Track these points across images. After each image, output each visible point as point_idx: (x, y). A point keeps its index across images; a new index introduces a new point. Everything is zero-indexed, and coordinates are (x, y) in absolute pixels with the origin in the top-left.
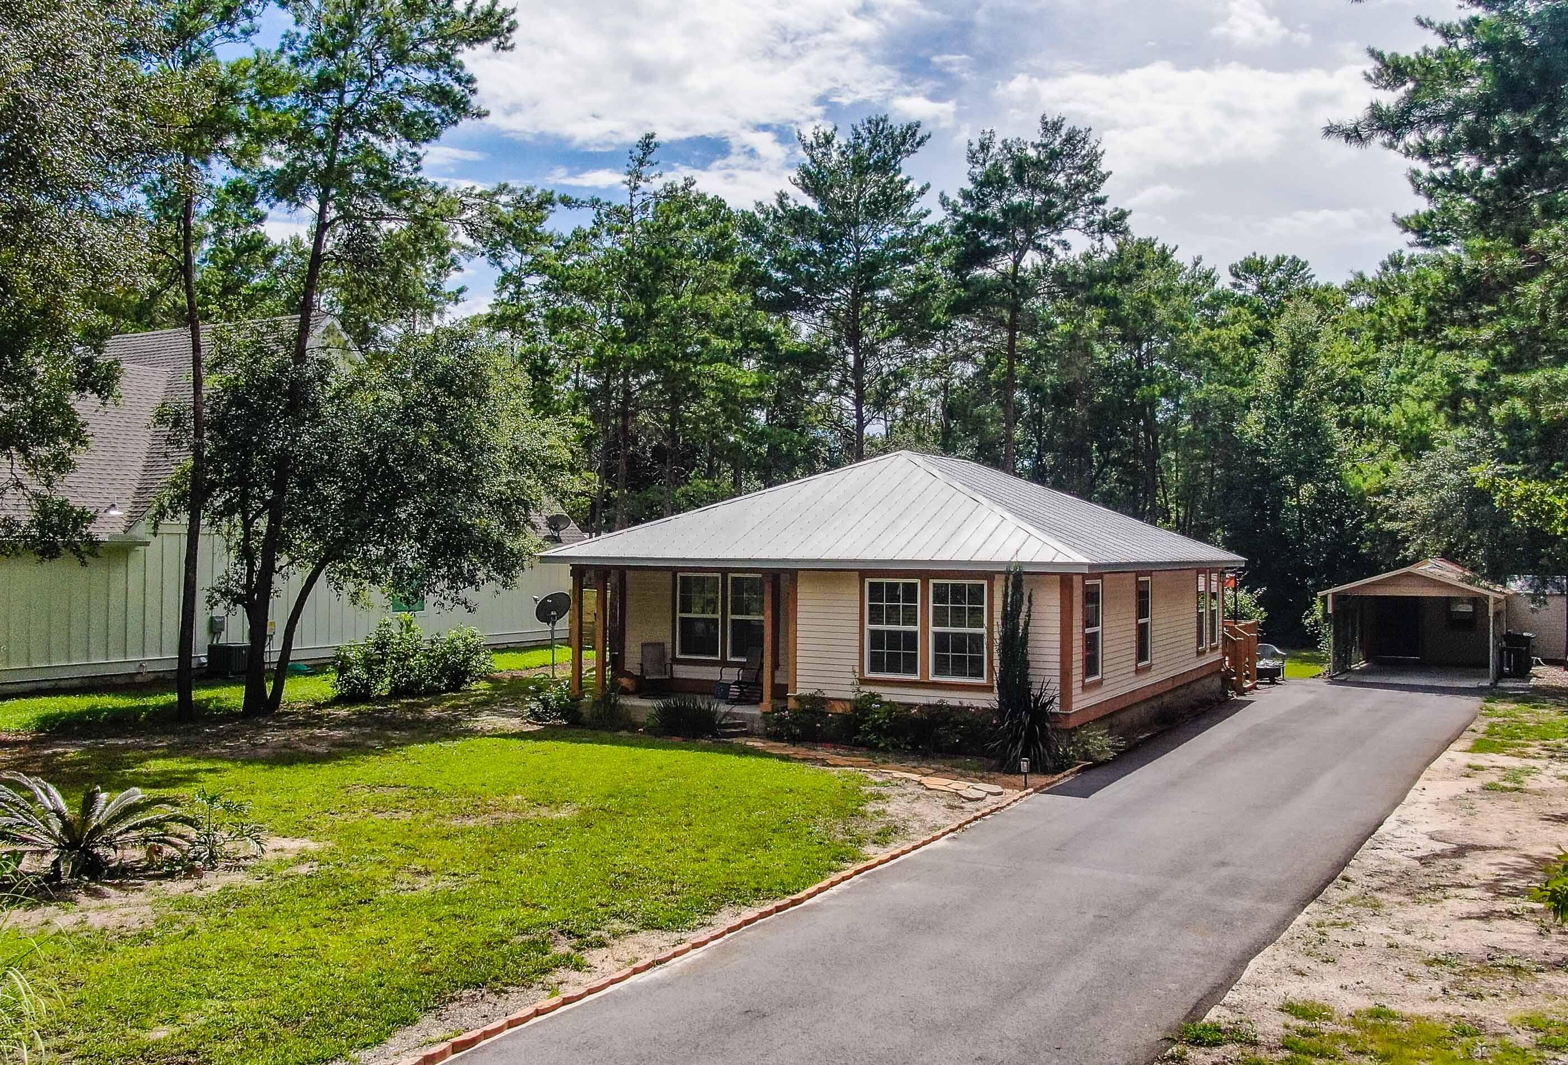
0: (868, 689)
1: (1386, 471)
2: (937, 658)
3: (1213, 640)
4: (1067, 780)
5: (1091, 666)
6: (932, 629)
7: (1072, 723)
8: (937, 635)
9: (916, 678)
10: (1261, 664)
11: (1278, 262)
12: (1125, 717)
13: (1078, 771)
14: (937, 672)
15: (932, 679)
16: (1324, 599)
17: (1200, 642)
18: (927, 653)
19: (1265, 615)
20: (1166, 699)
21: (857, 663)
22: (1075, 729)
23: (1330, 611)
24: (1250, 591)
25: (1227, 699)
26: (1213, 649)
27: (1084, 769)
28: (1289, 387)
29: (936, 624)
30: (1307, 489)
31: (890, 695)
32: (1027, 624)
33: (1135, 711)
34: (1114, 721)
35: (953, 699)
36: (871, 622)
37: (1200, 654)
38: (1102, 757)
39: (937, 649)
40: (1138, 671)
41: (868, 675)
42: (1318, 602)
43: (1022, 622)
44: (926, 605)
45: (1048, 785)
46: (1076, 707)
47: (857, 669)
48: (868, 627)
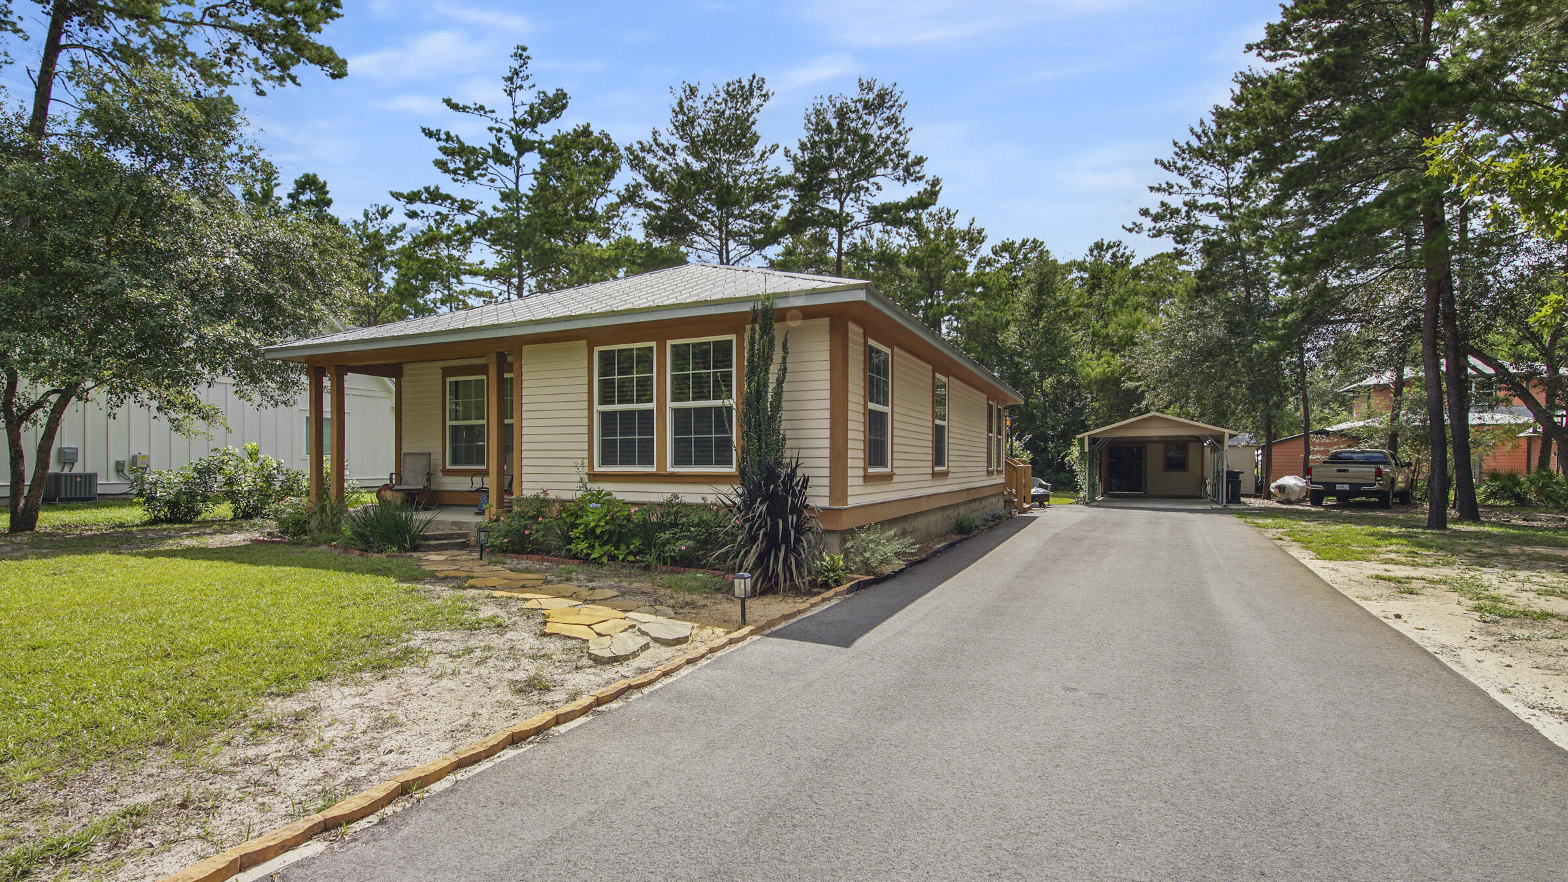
0: (595, 487)
1: (1109, 364)
2: (677, 442)
3: (999, 465)
4: (826, 605)
5: (876, 452)
6: (671, 405)
7: (845, 523)
8: (676, 411)
9: (652, 469)
10: (1033, 491)
11: (1024, 243)
12: (919, 523)
13: (849, 591)
14: (677, 462)
15: (670, 469)
16: (1081, 441)
17: (989, 464)
18: (665, 437)
19: (1031, 456)
20: (962, 510)
21: (586, 454)
22: (851, 532)
23: (1086, 450)
24: (1019, 439)
25: (1011, 517)
26: (999, 472)
27: (859, 587)
28: (1036, 311)
29: (675, 399)
30: (1049, 382)
31: (624, 493)
32: (780, 382)
33: (932, 518)
34: (907, 526)
35: (692, 495)
36: (602, 402)
37: (990, 473)
38: (888, 570)
39: (678, 429)
40: (934, 475)
41: (598, 469)
42: (1076, 443)
43: (773, 378)
44: (664, 375)
45: (786, 617)
46: (852, 502)
47: (586, 461)
48: (598, 408)
